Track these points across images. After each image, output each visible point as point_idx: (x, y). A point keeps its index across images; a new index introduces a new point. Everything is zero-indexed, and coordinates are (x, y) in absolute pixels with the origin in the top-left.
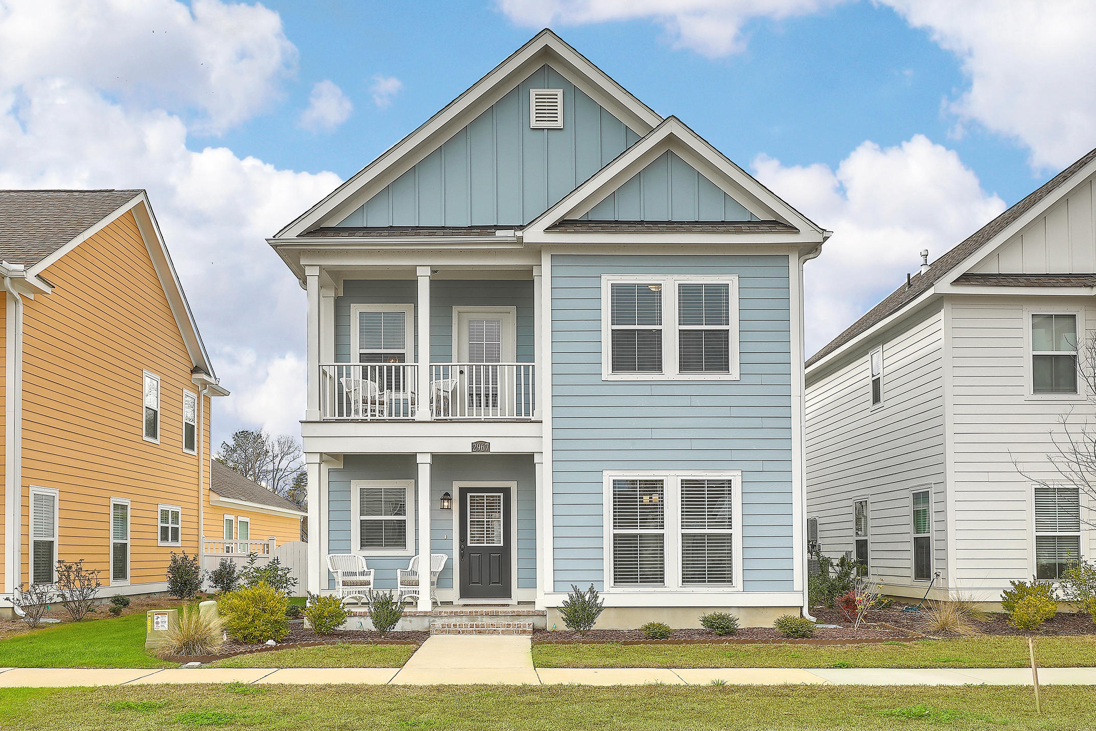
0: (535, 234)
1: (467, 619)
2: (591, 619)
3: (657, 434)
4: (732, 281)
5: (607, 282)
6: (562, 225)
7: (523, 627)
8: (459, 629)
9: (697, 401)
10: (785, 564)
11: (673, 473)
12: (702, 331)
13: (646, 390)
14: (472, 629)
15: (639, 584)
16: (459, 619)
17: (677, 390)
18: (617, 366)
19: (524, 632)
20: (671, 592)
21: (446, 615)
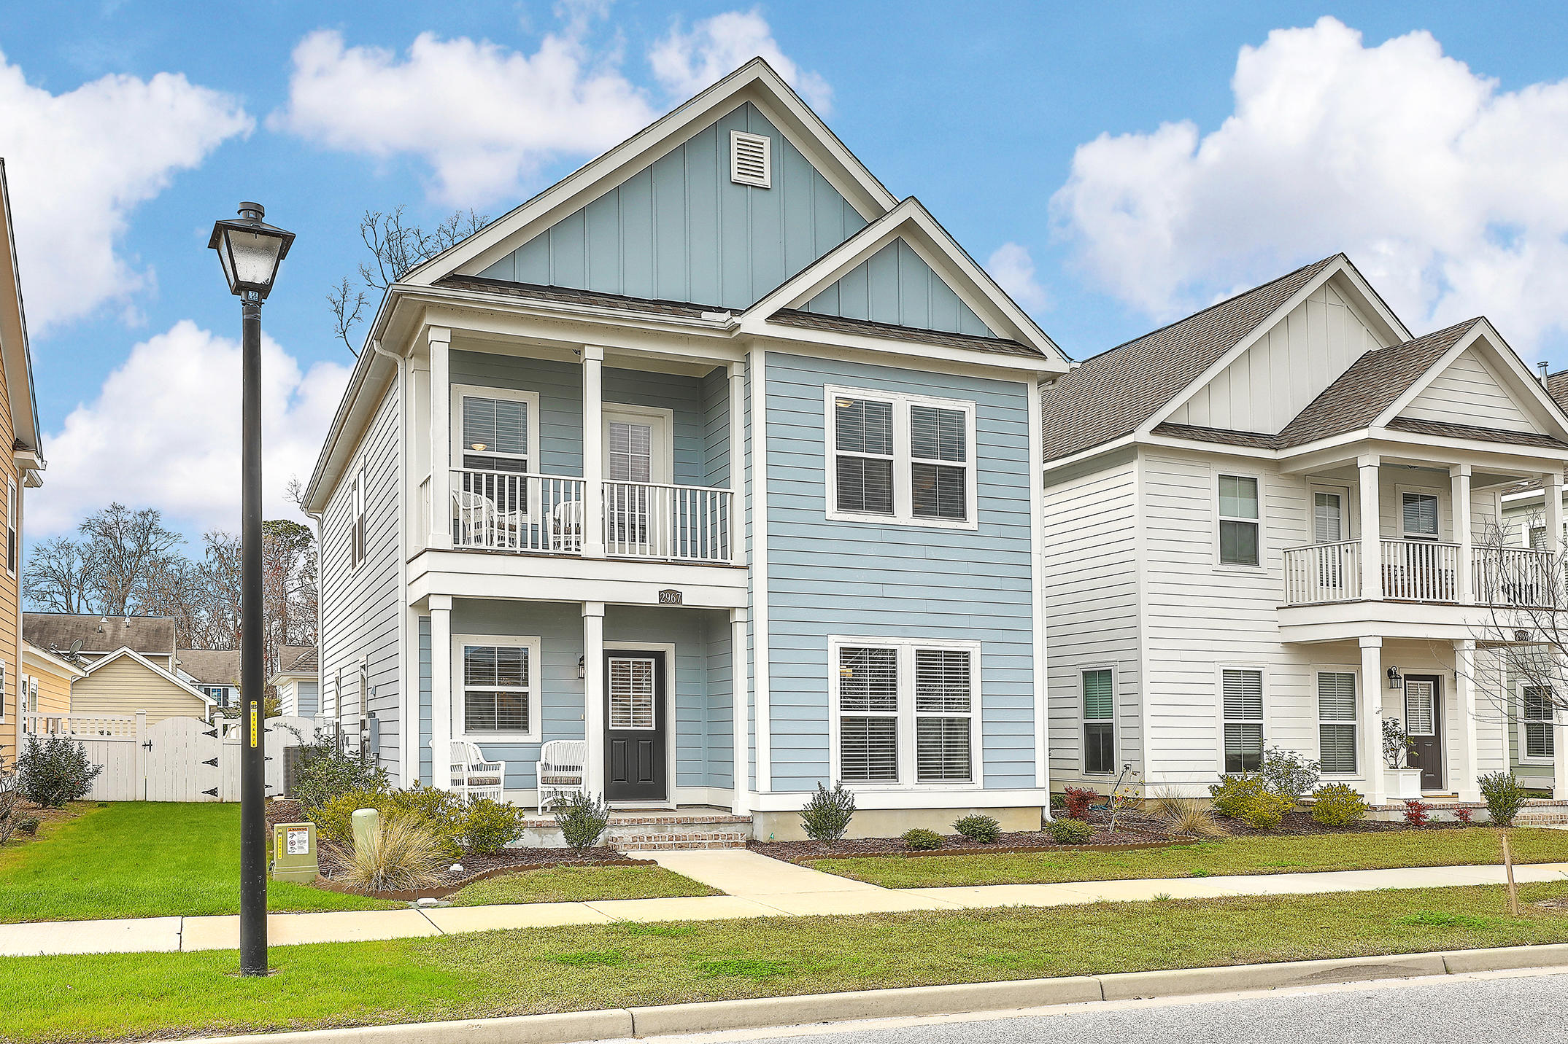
0: (755, 323)
1: (652, 829)
2: (840, 825)
3: (888, 591)
4: (969, 408)
5: (833, 394)
6: (783, 316)
7: (735, 839)
8: (654, 843)
9: (933, 553)
10: (1024, 756)
11: (907, 641)
12: (936, 466)
13: (876, 535)
14: (671, 842)
15: (869, 780)
16: (643, 829)
17: (910, 538)
18: (845, 502)
19: (736, 845)
20: (906, 791)
21: (626, 824)
